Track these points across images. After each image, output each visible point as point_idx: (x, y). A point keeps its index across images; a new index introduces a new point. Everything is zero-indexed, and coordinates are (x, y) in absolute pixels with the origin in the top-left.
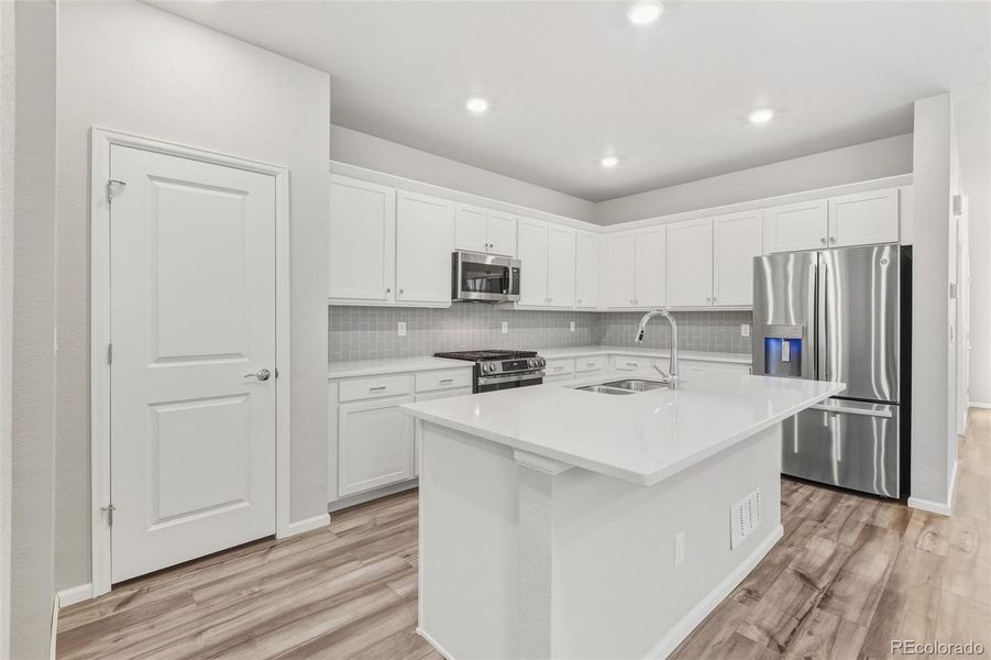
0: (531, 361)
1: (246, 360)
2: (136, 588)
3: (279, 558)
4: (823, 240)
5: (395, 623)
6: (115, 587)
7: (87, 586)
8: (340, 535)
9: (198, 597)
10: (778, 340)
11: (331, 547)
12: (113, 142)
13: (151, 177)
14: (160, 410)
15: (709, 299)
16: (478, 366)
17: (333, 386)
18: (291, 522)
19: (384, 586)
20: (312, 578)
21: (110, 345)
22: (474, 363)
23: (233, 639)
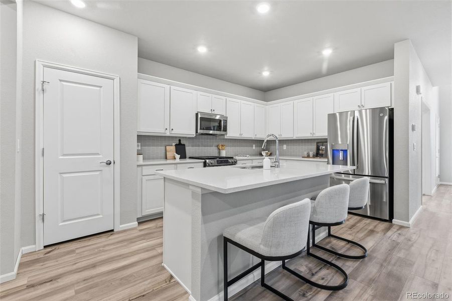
0: (230, 160)
1: (101, 156)
2: (53, 248)
3: (113, 238)
4: (359, 106)
5: (154, 262)
6: (45, 247)
7: (34, 246)
8: (141, 230)
9: (77, 251)
10: (338, 150)
11: (136, 235)
12: (45, 66)
13: (61, 81)
14: (64, 175)
15: (311, 133)
16: (206, 161)
17: (140, 168)
18: (121, 224)
19: (154, 249)
20: (125, 246)
21: (43, 149)
22: (204, 161)
23: (88, 266)
